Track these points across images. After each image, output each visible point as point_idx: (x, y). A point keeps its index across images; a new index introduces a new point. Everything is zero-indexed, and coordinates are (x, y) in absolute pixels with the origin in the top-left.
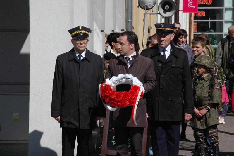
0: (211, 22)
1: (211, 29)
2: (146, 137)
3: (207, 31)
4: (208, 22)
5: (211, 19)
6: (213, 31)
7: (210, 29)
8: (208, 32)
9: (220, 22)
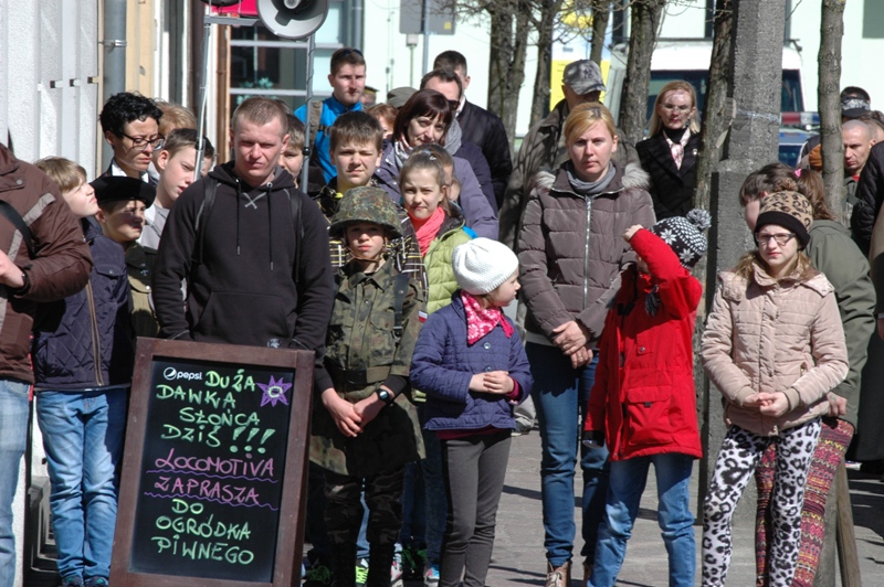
0: (260, 49)
1: (261, 75)
2: (295, 521)
3: (247, 83)
4: (251, 48)
5: (260, 39)
6: (270, 84)
7: (256, 75)
8: (251, 85)
9: (295, 50)
